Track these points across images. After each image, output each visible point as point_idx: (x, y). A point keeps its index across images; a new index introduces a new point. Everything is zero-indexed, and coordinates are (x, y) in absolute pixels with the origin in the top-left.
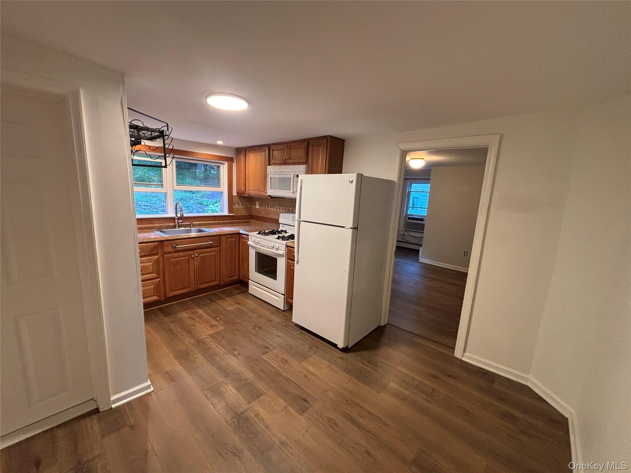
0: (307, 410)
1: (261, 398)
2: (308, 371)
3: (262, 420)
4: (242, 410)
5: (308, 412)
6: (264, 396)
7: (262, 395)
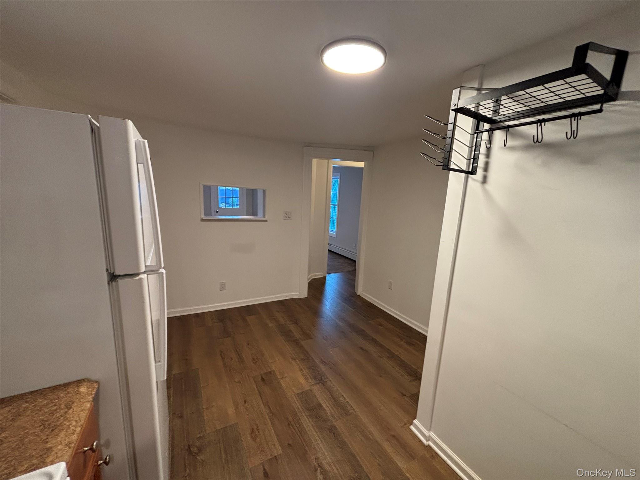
0: (266, 373)
1: (300, 391)
2: (237, 408)
3: (303, 375)
4: (318, 386)
5: (267, 371)
6: (296, 392)
7: (298, 394)
